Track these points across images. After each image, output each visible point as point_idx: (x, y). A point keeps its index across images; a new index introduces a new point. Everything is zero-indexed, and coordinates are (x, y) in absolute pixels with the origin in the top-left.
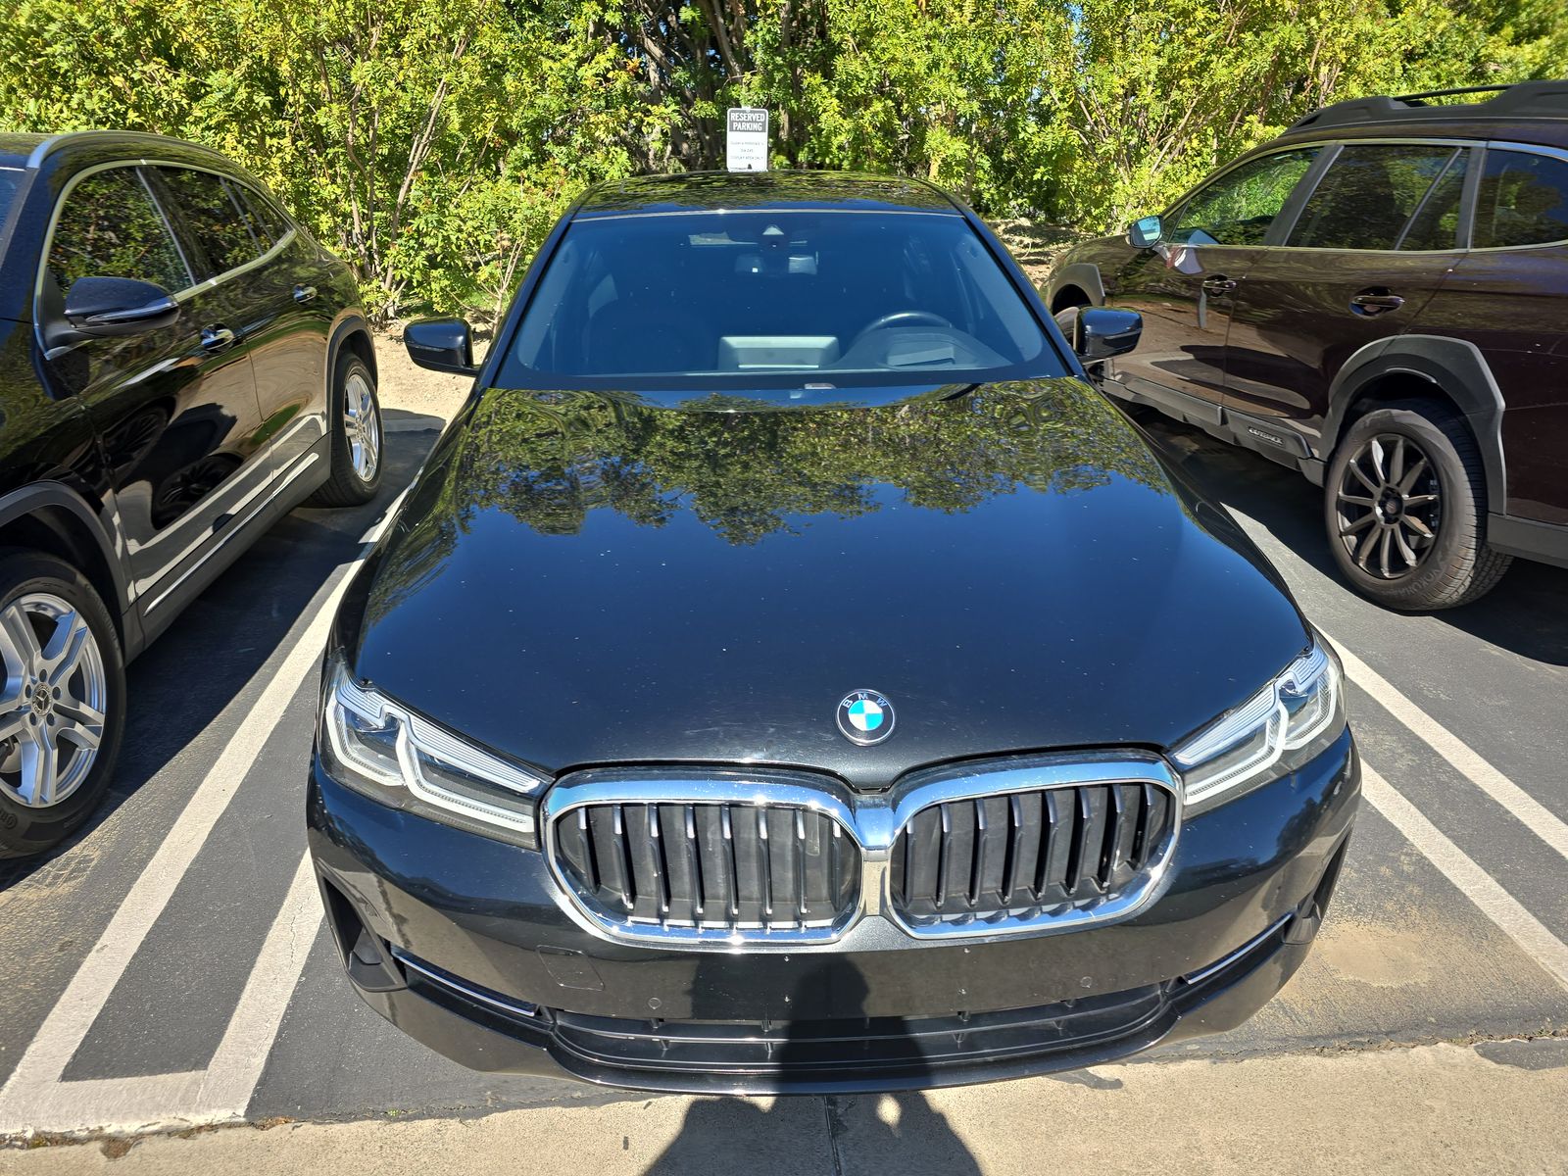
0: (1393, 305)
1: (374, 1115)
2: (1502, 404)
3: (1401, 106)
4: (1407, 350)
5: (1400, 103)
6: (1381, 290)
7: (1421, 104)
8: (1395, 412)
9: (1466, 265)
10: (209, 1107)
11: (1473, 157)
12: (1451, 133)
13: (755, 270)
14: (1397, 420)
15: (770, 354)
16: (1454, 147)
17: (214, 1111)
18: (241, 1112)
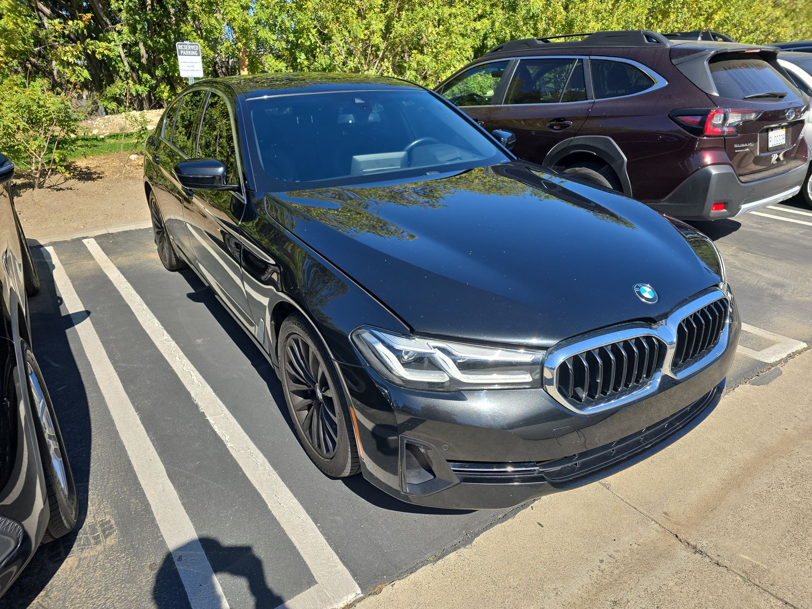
0: (568, 126)
1: (424, 564)
2: (625, 159)
3: (541, 42)
4: (580, 143)
5: (541, 41)
6: (558, 120)
7: (549, 42)
8: (577, 169)
9: (596, 106)
10: (341, 598)
11: (585, 63)
12: (572, 53)
13: (350, 122)
14: (579, 172)
15: (377, 163)
16: (575, 59)
17: (345, 598)
18: (359, 591)
